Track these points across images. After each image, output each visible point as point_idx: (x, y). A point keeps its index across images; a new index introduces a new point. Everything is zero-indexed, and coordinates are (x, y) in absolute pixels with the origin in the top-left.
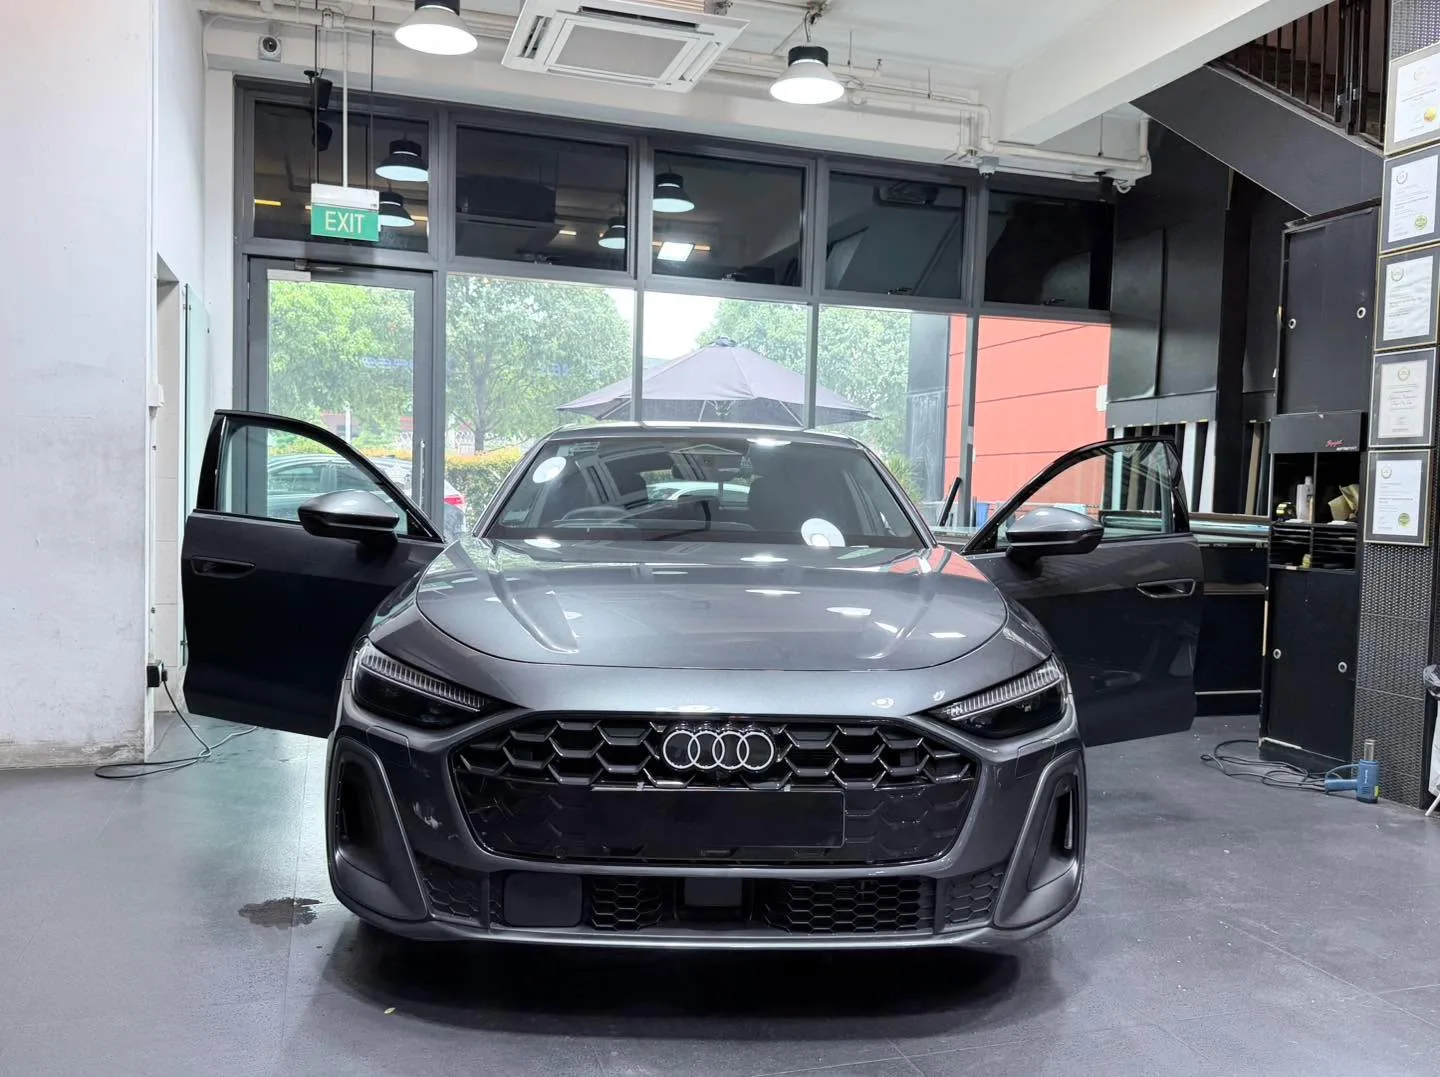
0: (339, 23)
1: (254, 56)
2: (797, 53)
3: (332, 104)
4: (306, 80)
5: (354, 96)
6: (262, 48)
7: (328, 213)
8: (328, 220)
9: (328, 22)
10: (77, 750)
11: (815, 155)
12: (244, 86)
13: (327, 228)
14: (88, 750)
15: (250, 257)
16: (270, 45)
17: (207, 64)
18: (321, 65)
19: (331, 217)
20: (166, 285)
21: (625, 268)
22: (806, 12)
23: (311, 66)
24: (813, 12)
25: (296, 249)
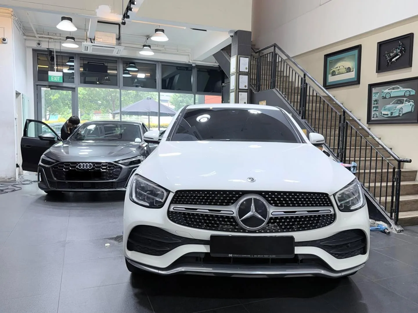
0: (52, 40)
1: (36, 46)
2: (144, 46)
3: (53, 53)
4: (47, 49)
5: (56, 52)
6: (38, 45)
7: (52, 77)
8: (52, 78)
9: (50, 40)
10: (4, 178)
11: (158, 62)
12: (34, 50)
13: (52, 80)
14: (6, 178)
15: (37, 85)
16: (39, 44)
17: (26, 47)
18: (50, 48)
19: (53, 78)
20: (18, 94)
21: (117, 86)
22: (146, 37)
23: (48, 48)
24: (148, 37)
25: (46, 83)
